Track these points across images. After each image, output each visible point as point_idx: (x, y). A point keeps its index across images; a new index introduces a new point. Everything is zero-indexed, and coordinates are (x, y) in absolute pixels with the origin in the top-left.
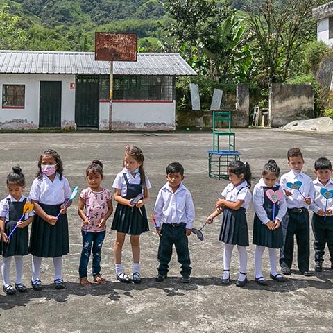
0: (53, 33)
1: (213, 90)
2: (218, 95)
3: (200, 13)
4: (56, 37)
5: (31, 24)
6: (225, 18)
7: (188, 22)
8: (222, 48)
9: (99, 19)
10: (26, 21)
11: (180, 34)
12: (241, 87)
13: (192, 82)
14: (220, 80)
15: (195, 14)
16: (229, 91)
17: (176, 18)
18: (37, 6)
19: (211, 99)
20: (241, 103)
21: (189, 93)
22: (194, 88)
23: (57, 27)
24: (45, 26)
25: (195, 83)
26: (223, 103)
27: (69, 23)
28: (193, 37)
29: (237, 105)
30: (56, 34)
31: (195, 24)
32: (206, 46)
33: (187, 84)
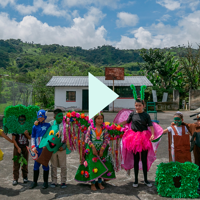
0: (99, 70)
1: (163, 93)
2: (165, 95)
3: (157, 58)
4: (101, 71)
5: (90, 65)
6: (168, 60)
7: (151, 62)
8: (167, 74)
9: (120, 63)
10: (88, 64)
11: (147, 68)
12: (175, 91)
13: (153, 89)
14: (167, 88)
15: (154, 58)
16: (170, 94)
17: (145, 61)
18: (92, 58)
19: (162, 97)
20: (175, 98)
21: (152, 94)
22: (154, 93)
23: (101, 67)
24: (96, 67)
25: (155, 90)
26: (168, 99)
27: (106, 65)
28: (153, 69)
29: (174, 100)
30: (101, 70)
31: (154, 63)
32: (160, 73)
33: (151, 90)
